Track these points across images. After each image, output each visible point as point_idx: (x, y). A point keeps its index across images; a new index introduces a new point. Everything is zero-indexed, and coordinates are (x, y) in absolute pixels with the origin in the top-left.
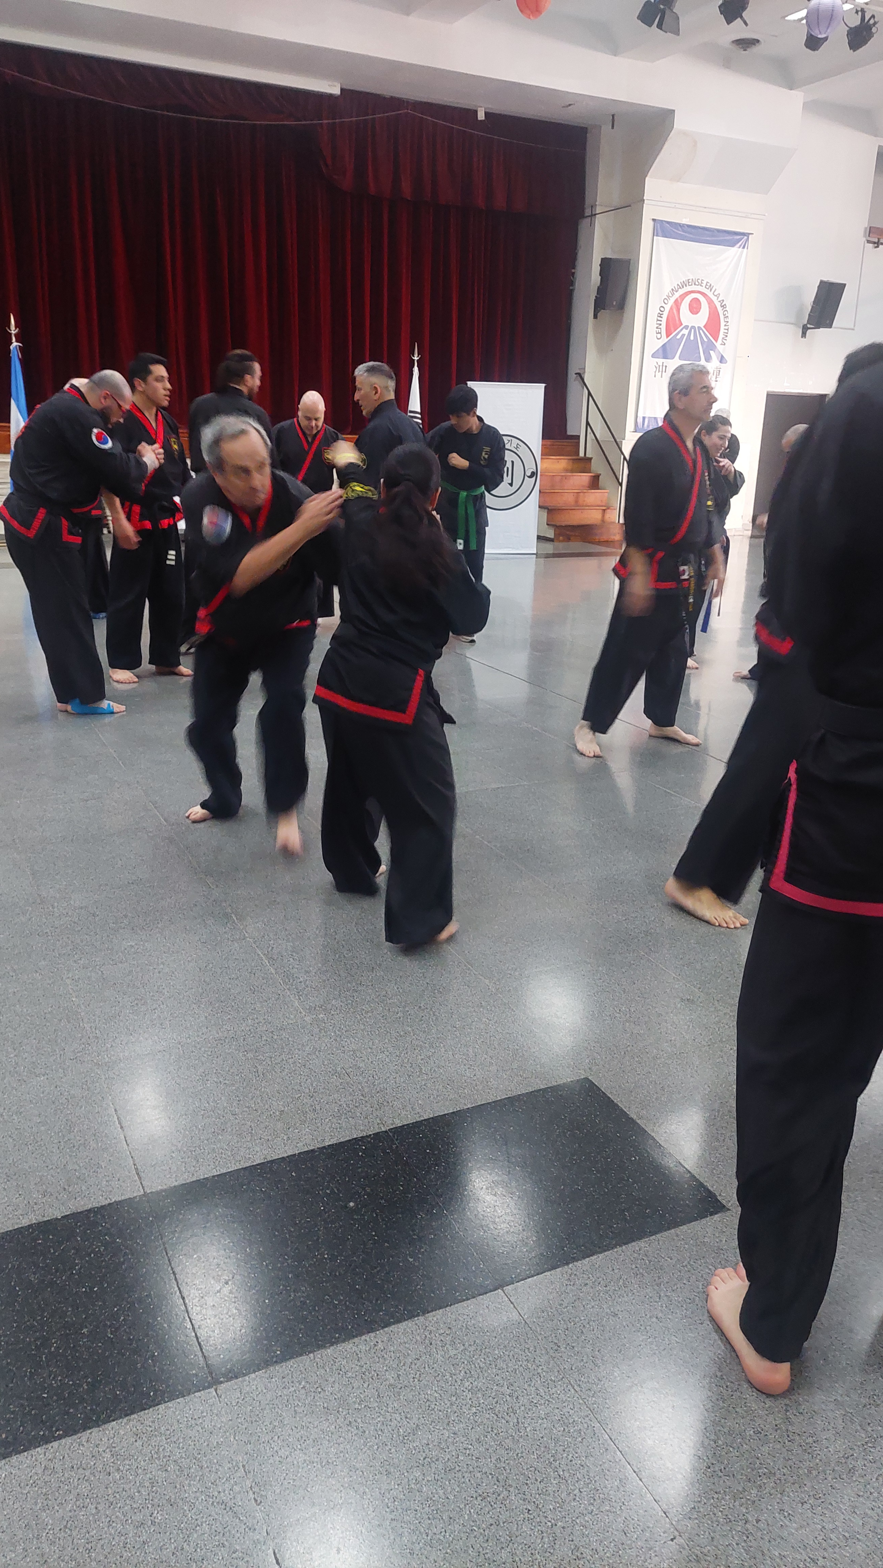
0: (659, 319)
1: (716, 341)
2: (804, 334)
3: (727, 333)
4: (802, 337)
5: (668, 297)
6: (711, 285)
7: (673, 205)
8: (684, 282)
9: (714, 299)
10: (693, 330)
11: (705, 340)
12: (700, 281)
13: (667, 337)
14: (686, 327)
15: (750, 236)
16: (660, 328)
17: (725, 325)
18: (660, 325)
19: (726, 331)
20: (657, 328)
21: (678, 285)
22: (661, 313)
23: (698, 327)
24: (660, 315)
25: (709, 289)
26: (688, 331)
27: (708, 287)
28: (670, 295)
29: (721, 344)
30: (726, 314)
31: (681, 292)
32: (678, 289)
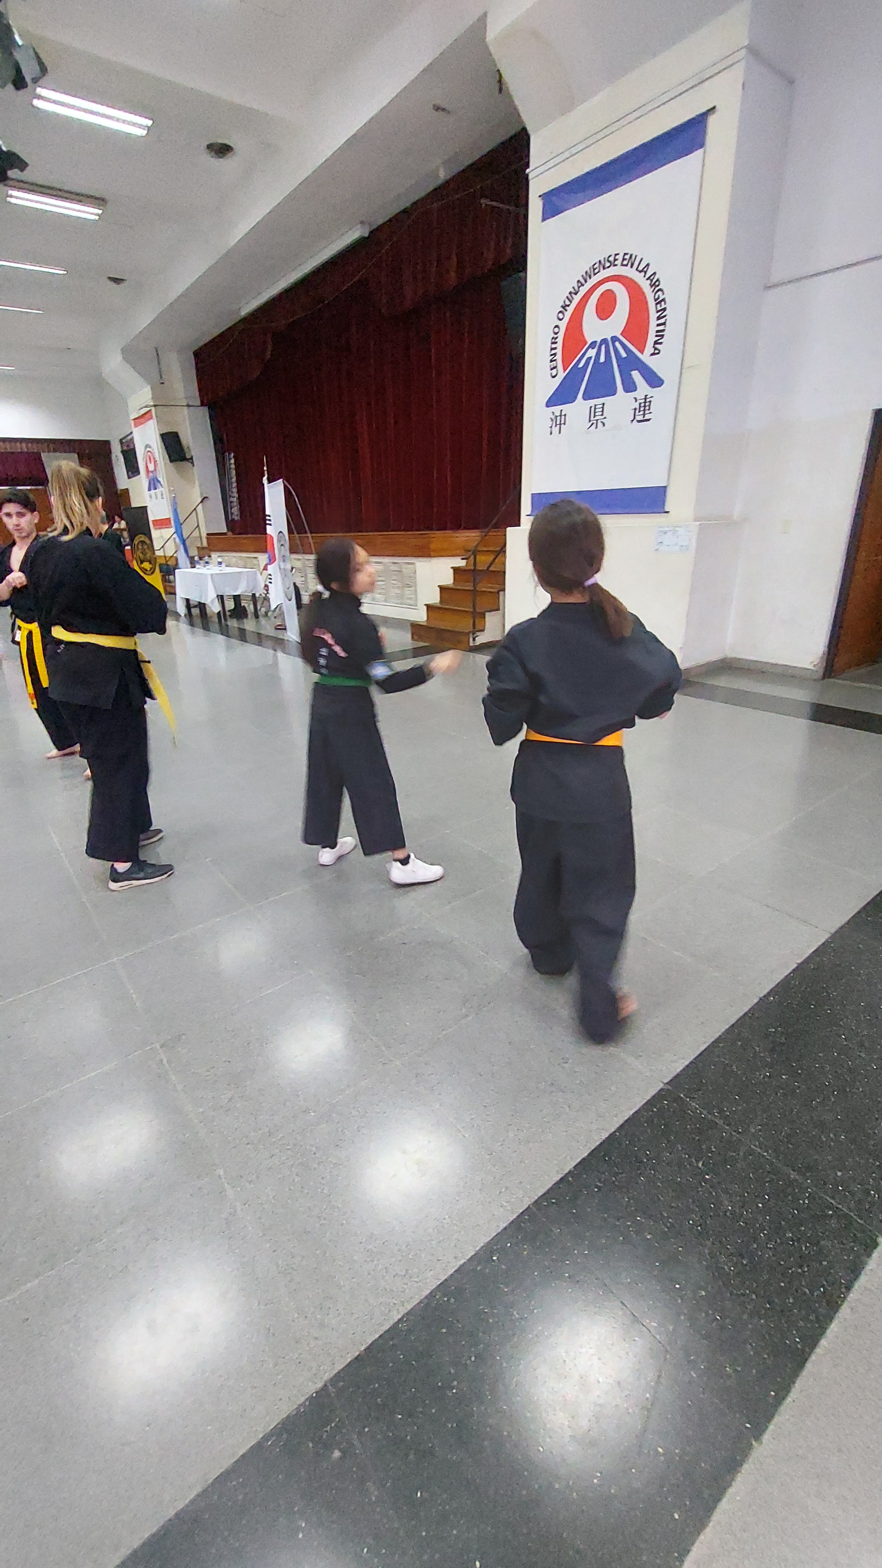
0: (554, 346)
1: (642, 352)
3: (664, 331)
5: (564, 307)
6: (631, 256)
9: (639, 278)
10: (603, 347)
11: (624, 355)
12: (611, 259)
13: (565, 370)
14: (593, 345)
15: (709, 115)
16: (556, 360)
17: (659, 318)
18: (556, 355)
19: (661, 328)
20: (552, 361)
21: (578, 281)
22: (556, 336)
23: (611, 338)
24: (555, 341)
25: (626, 265)
26: (595, 350)
27: (625, 262)
28: (568, 303)
29: (652, 355)
30: (658, 298)
31: (583, 291)
32: (579, 287)
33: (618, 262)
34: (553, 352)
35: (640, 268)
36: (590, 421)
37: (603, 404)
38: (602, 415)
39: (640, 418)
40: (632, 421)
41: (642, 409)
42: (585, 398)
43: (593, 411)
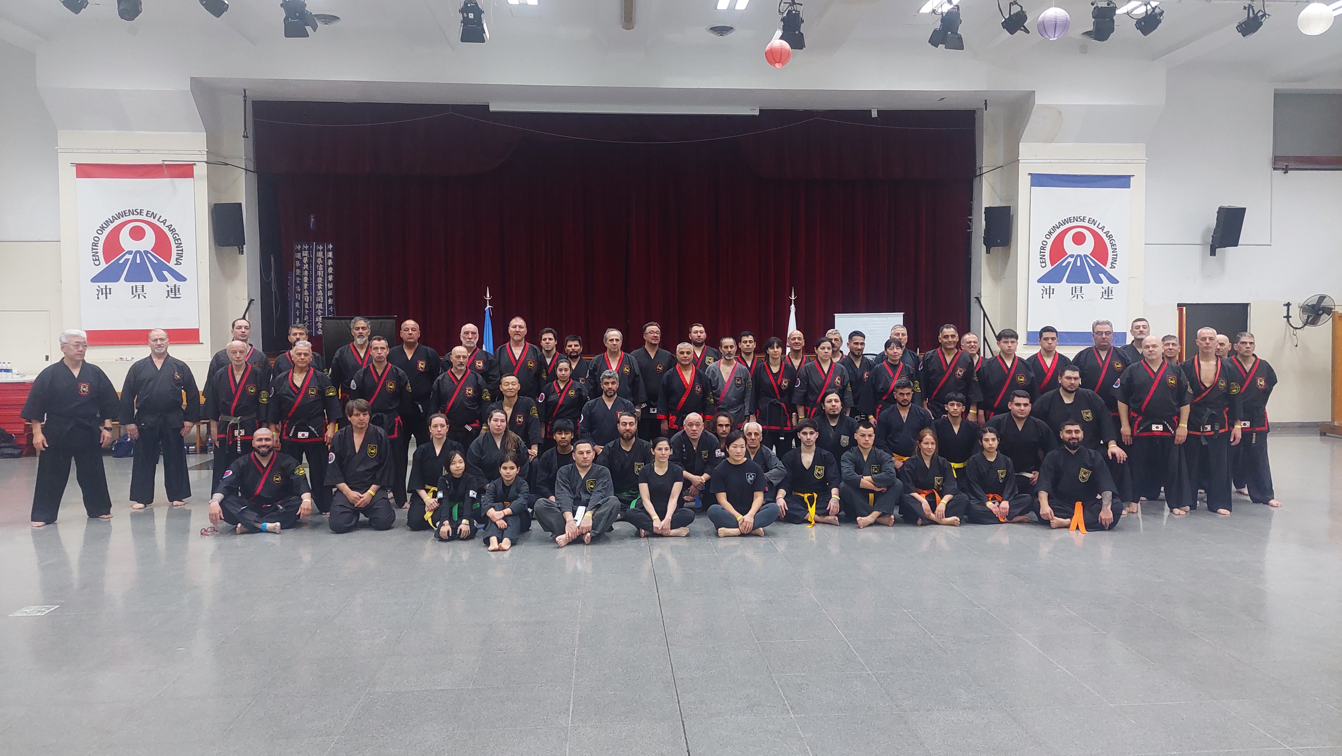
0: (1042, 251)
1: (1105, 266)
2: (1213, 253)
3: (1116, 258)
4: (1211, 255)
5: (1050, 233)
6: (1094, 220)
7: (1049, 161)
8: (1065, 220)
9: (1099, 231)
10: (1079, 258)
11: (1093, 265)
12: (1082, 218)
13: (1052, 266)
14: (1072, 256)
15: (1132, 178)
16: (1045, 259)
17: (1113, 252)
18: (1044, 256)
19: (1115, 257)
20: (1041, 258)
21: (1059, 223)
22: (1044, 246)
23: (1084, 255)
24: (1043, 248)
25: (1091, 223)
26: (1073, 259)
27: (1090, 222)
28: (1052, 231)
29: (1111, 268)
30: (1113, 243)
31: (1063, 228)
32: (1060, 226)
33: (1087, 221)
34: (1042, 254)
35: (1099, 227)
36: (1072, 294)
37: (1081, 287)
38: (1081, 292)
39: (1107, 297)
40: (1101, 298)
41: (1107, 293)
42: (1068, 281)
43: (1074, 290)
